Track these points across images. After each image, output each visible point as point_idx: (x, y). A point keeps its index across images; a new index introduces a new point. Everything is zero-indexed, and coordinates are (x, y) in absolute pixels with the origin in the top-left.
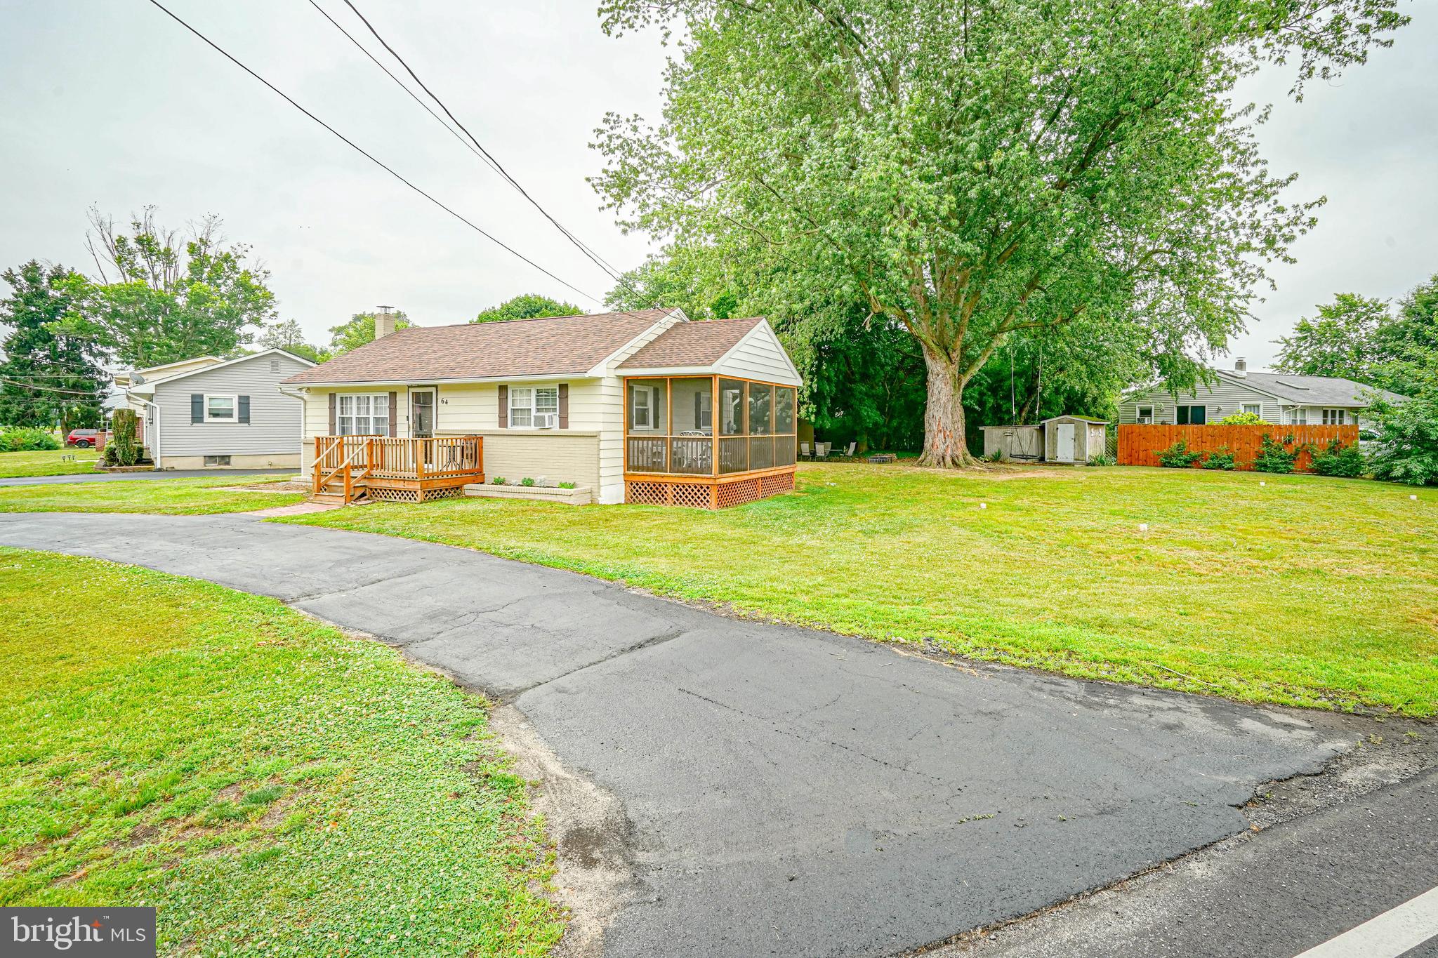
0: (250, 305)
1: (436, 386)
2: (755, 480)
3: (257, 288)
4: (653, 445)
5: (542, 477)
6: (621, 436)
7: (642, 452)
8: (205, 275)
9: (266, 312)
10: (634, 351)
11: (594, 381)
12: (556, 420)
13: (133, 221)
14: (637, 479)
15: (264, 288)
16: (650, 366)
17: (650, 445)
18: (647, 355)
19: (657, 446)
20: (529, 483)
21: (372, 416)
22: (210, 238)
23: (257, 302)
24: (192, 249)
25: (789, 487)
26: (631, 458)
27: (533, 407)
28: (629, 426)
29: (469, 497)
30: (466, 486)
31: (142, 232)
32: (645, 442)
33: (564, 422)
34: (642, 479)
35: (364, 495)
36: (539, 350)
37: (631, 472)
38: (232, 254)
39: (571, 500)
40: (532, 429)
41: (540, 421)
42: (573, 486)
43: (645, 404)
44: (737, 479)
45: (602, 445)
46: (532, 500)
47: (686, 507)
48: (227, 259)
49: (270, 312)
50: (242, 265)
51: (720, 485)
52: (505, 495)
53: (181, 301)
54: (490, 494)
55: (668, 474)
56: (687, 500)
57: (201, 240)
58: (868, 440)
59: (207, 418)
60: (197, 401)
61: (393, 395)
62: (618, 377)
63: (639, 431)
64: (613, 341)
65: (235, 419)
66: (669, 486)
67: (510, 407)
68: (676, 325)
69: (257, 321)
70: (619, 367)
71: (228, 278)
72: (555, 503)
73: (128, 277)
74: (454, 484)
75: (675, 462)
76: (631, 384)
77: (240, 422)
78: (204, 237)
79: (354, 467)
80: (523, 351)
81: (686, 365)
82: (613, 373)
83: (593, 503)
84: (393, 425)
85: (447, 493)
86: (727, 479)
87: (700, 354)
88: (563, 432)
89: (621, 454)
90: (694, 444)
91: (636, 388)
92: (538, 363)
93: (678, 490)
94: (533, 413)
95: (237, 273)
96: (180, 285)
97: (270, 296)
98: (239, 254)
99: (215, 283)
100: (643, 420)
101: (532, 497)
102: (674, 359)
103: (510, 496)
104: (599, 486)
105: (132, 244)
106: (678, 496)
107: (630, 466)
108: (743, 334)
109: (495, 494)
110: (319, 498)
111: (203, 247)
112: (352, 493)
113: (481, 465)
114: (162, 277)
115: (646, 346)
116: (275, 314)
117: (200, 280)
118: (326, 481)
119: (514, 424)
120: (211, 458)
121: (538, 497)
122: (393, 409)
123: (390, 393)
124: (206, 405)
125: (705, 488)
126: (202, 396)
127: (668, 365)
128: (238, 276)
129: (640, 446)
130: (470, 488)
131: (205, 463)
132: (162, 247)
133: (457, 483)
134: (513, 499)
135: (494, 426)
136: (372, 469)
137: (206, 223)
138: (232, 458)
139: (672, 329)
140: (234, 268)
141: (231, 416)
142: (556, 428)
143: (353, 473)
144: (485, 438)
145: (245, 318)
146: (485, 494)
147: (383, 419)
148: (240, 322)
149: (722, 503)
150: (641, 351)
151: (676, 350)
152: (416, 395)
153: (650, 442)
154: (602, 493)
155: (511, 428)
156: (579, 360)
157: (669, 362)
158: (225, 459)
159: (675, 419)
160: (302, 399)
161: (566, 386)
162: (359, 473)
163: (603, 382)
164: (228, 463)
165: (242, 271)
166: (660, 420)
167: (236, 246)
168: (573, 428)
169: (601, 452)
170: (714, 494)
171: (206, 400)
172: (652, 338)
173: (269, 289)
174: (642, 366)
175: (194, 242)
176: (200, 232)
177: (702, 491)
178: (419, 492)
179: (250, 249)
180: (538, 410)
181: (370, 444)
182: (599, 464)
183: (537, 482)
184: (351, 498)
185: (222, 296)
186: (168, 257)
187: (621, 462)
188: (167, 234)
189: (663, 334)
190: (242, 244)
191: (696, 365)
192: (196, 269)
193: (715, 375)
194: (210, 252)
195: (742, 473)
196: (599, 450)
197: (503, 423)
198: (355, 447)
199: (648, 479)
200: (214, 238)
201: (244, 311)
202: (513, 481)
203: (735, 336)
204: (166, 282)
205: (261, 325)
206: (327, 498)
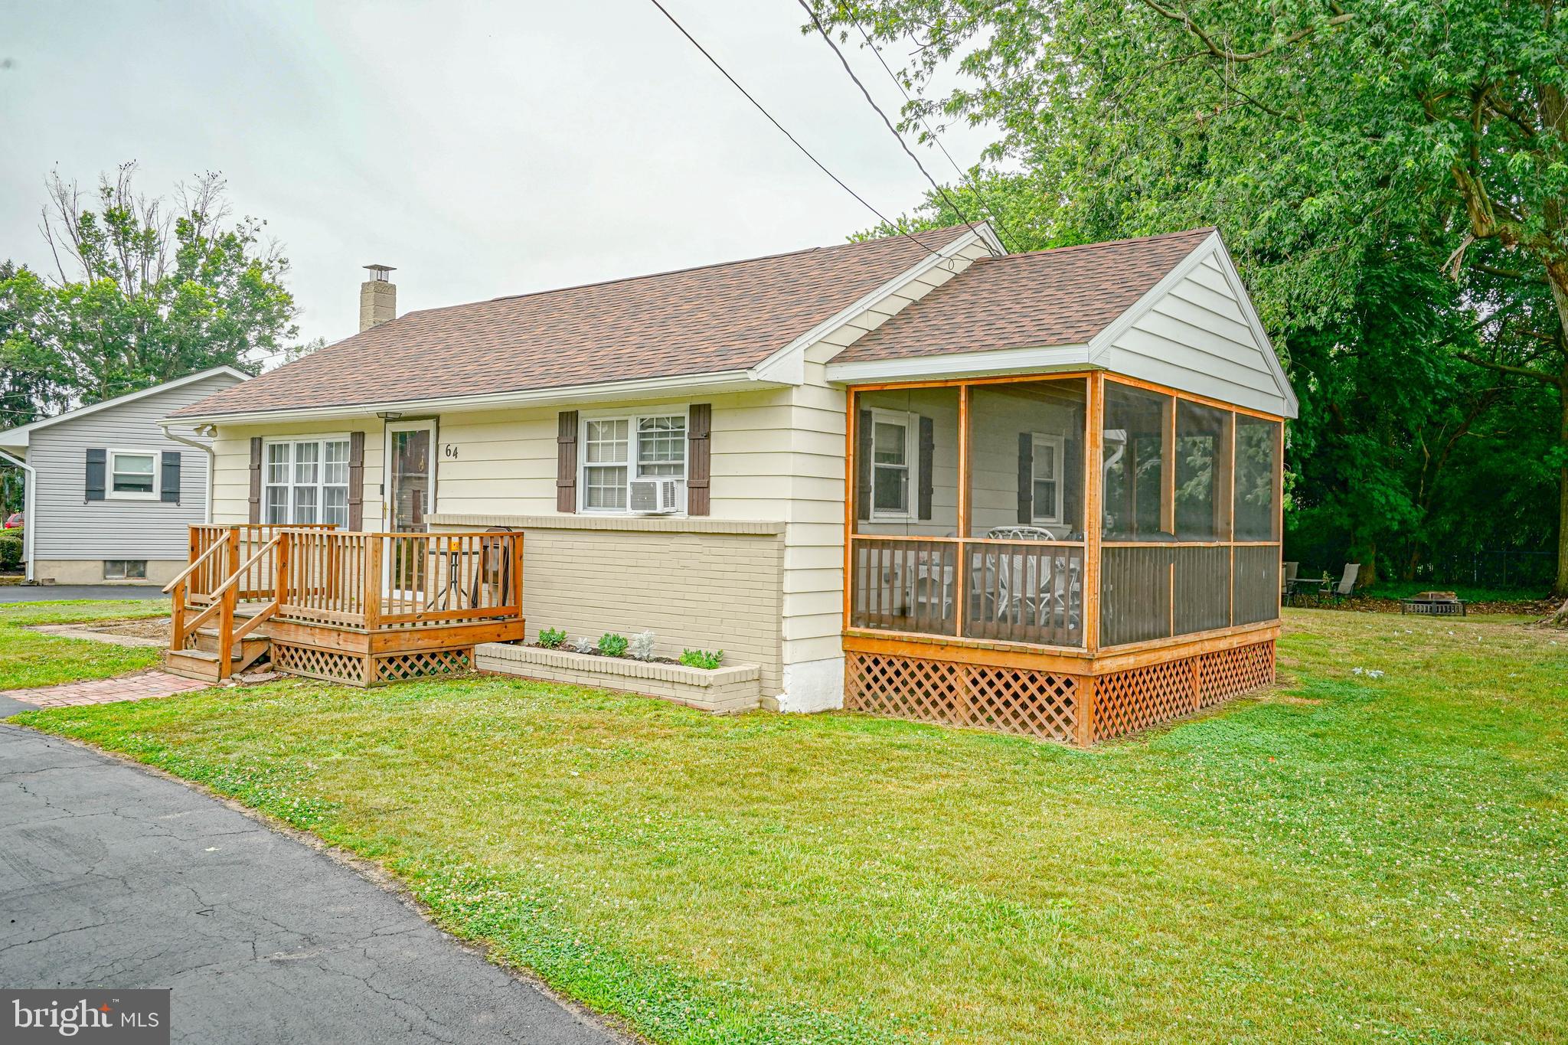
0: (259, 317)
1: (437, 418)
2: (1186, 662)
3: (269, 287)
4: (918, 563)
5: (645, 635)
6: (838, 536)
7: (891, 578)
8: (197, 272)
9: (282, 326)
10: (874, 322)
11: (772, 396)
12: (682, 493)
13: (103, 186)
14: (876, 648)
15: (280, 288)
16: (916, 354)
17: (911, 562)
18: (908, 330)
19: (929, 563)
20: (615, 648)
21: (321, 484)
22: (207, 211)
23: (270, 312)
24: (183, 229)
25: (1262, 679)
26: (862, 594)
27: (632, 462)
28: (860, 512)
29: (482, 675)
30: (480, 649)
31: (115, 205)
32: (899, 554)
33: (699, 502)
34: (889, 649)
35: (265, 658)
36: (653, 331)
37: (862, 630)
38: (237, 234)
39: (708, 701)
40: (628, 515)
41: (644, 496)
42: (715, 661)
43: (900, 458)
44: (1145, 660)
45: (790, 560)
46: (615, 693)
47: (1006, 731)
48: (229, 242)
49: (288, 326)
50: (250, 252)
51: (1101, 679)
52: (560, 676)
53: (164, 312)
54: (526, 671)
55: (959, 639)
56: (1007, 713)
57: (194, 213)
58: (1378, 560)
59: (110, 493)
60: (95, 460)
61: (359, 437)
62: (835, 385)
63: (882, 522)
64: (825, 298)
65: (156, 494)
66: (960, 672)
67: (582, 461)
68: (979, 265)
69: (265, 342)
70: (840, 359)
71: (230, 273)
72: (669, 704)
73: (95, 275)
74: (450, 642)
75: (976, 605)
76: (866, 407)
77: (163, 500)
78: (198, 209)
79: (247, 596)
80: (619, 333)
81: (1013, 347)
82: (819, 376)
83: (764, 710)
84: (357, 504)
85: (434, 663)
86: (1120, 660)
87: (1049, 320)
88: (699, 522)
89: (837, 581)
90: (1032, 560)
91: (879, 416)
92: (644, 355)
93: (983, 683)
94: (632, 476)
95: (243, 265)
96: (163, 287)
97: (287, 300)
98: (247, 234)
99: (211, 282)
100: (892, 499)
101: (616, 683)
102: (978, 333)
103: (570, 678)
104: (780, 665)
105: (101, 224)
106: (982, 701)
107: (857, 614)
108: (1163, 267)
109: (539, 673)
110: (176, 662)
111: (196, 225)
112: (236, 654)
113: (517, 599)
114: (139, 274)
115: (904, 312)
116: (294, 330)
117: (191, 276)
118: (198, 624)
119: (590, 503)
120: (115, 565)
121: (631, 686)
122: (357, 469)
123: (354, 434)
124: (110, 471)
125: (1059, 683)
126: (103, 452)
127: (963, 350)
128: (244, 269)
129: (886, 562)
130: (489, 654)
131: (106, 572)
132: (141, 228)
133: (459, 641)
134: (575, 687)
135: (546, 509)
136: (283, 601)
137: (201, 186)
138: (149, 564)
139: (967, 273)
140: (238, 258)
141: (148, 488)
142: (680, 515)
143: (242, 608)
144: (527, 535)
145: (251, 337)
146: (516, 669)
147: (340, 491)
148: (244, 345)
149: (1107, 727)
150: (891, 322)
151: (982, 316)
152: (401, 438)
153: (911, 554)
154: (787, 681)
155: (584, 514)
156: (738, 344)
157: (964, 342)
158: (137, 566)
159: (975, 493)
160: (209, 449)
161: (707, 408)
162: (255, 609)
163: (795, 397)
164: (142, 575)
165: (250, 262)
166: (936, 499)
167: (243, 223)
168: (722, 512)
169: (788, 576)
170: (1084, 699)
171: (110, 460)
172: (919, 292)
173: (287, 288)
174: (896, 356)
175: (186, 218)
176: (192, 201)
177: (1050, 691)
178: (366, 661)
179: (263, 227)
180: (644, 470)
181: (283, 542)
182: (780, 606)
183: (633, 648)
184: (232, 666)
185: (220, 302)
186: (148, 243)
187: (837, 603)
188: (147, 206)
189: (946, 285)
190: (251, 218)
191: (1042, 344)
192: (187, 259)
193: (1094, 372)
194: (206, 233)
195: (1156, 643)
196: (782, 572)
197: (566, 502)
198: (254, 548)
199: (905, 651)
200: (212, 212)
201: (249, 324)
202: (581, 642)
203: (1142, 274)
204: (144, 282)
205: (274, 348)
206: (189, 664)
